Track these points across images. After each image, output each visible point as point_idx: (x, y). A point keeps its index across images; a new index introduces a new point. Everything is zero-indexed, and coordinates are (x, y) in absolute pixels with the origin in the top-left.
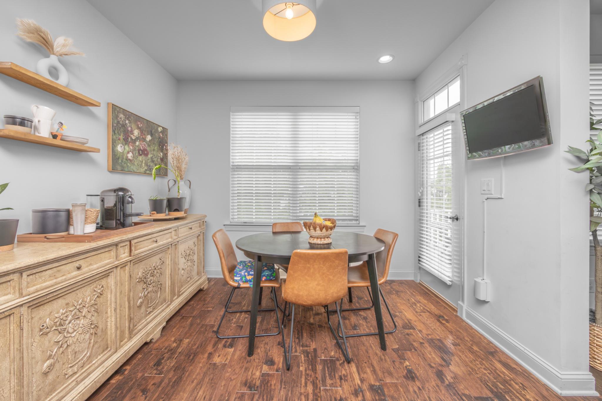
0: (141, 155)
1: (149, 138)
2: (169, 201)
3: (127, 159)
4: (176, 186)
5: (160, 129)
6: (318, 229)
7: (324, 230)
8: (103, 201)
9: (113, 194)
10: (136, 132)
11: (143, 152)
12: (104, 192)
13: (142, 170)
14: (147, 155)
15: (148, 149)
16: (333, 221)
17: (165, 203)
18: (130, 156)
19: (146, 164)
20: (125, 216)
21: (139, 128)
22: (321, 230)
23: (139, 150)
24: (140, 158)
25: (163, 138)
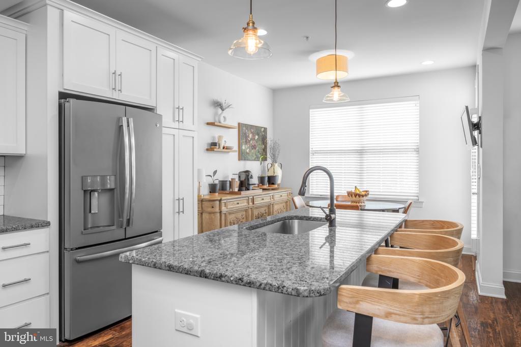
0: (253, 149)
1: (257, 137)
2: (269, 178)
3: (247, 153)
4: (273, 168)
5: (263, 129)
6: (353, 196)
7: (357, 196)
8: (239, 177)
9: (244, 173)
10: (251, 136)
11: (254, 147)
12: (240, 173)
13: (253, 158)
14: (255, 148)
15: (256, 144)
16: (367, 191)
17: (266, 179)
18: (248, 150)
19: (256, 155)
20: (249, 185)
21: (252, 133)
22: (356, 197)
23: (252, 146)
24: (252, 151)
25: (264, 135)
